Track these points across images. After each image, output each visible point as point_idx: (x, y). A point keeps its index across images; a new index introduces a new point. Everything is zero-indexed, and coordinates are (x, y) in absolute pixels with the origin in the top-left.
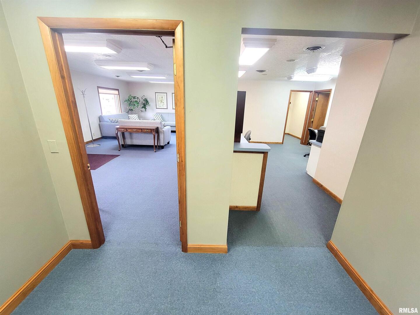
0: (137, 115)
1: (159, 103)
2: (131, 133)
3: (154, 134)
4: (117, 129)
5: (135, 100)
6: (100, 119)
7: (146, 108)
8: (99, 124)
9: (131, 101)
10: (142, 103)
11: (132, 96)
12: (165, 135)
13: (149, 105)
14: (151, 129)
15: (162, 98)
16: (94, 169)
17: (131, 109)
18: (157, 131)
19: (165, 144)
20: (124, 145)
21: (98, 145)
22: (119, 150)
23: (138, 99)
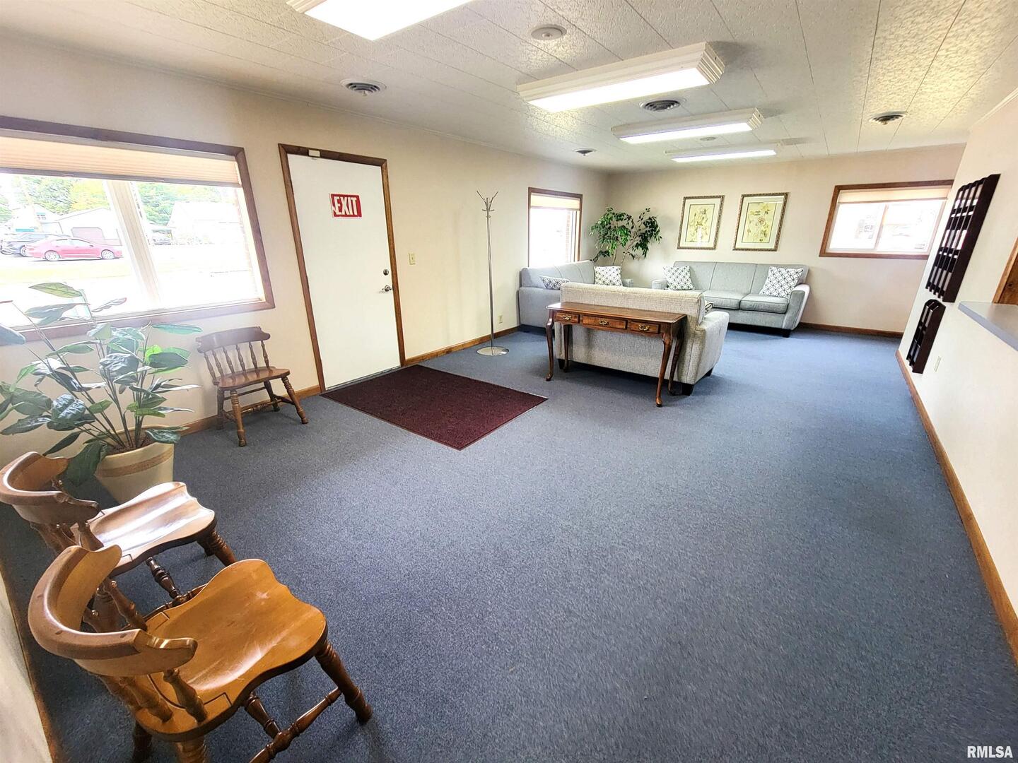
0: (617, 267)
1: (692, 229)
2: (589, 331)
3: (667, 341)
4: (553, 313)
5: (620, 223)
6: (523, 277)
7: (647, 249)
8: (518, 292)
9: (610, 228)
10: (639, 233)
11: (614, 214)
12: (706, 350)
13: (657, 237)
14: (659, 324)
15: (704, 216)
16: (460, 446)
17: (606, 252)
18: (680, 330)
19: (697, 380)
20: (566, 362)
21: (503, 351)
22: (548, 380)
23: (630, 221)
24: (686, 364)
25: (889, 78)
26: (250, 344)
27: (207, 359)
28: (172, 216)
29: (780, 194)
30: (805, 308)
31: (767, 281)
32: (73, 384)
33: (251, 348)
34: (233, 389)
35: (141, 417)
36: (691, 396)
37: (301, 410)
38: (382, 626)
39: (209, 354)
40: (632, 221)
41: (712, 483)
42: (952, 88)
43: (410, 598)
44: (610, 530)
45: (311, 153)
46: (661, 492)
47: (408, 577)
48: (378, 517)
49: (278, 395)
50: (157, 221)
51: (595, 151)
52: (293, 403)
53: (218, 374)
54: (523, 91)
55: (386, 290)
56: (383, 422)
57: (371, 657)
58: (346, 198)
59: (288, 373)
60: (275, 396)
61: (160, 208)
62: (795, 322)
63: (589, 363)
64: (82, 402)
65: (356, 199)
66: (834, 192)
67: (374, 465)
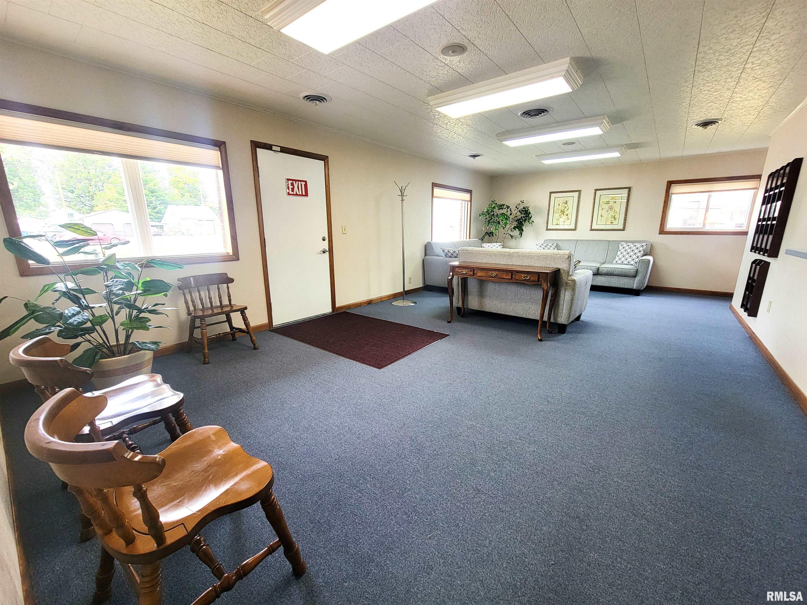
0: (499, 244)
1: (557, 216)
2: (482, 282)
3: (546, 288)
4: (453, 268)
5: (501, 211)
6: (428, 249)
7: (523, 230)
8: (423, 261)
9: (493, 215)
10: (516, 219)
11: (496, 204)
12: (576, 295)
13: (530, 221)
14: (539, 274)
15: (566, 205)
16: (380, 367)
17: (490, 233)
18: (555, 279)
19: (570, 321)
20: (462, 310)
21: (412, 303)
22: (449, 322)
23: (509, 210)
24: (561, 308)
25: (709, 88)
26: (218, 286)
27: (184, 295)
28: (165, 216)
29: (624, 188)
30: (650, 275)
31: (619, 253)
32: (82, 302)
33: (219, 289)
34: (202, 318)
35: (130, 330)
36: (565, 334)
37: (254, 338)
38: (315, 498)
39: (187, 291)
40: (511, 210)
41: (591, 395)
42: (756, 97)
43: (340, 477)
44: (508, 428)
45: (274, 148)
46: (548, 401)
47: (338, 460)
48: (313, 415)
49: (236, 327)
50: (154, 220)
51: (483, 155)
52: (248, 333)
53: (192, 308)
54: (432, 100)
55: (324, 252)
56: (318, 349)
57: (306, 522)
58: (297, 182)
59: (246, 308)
60: (234, 328)
61: (156, 210)
62: (643, 283)
63: (482, 310)
64: (87, 314)
65: (304, 183)
66: (667, 185)
67: (310, 379)
